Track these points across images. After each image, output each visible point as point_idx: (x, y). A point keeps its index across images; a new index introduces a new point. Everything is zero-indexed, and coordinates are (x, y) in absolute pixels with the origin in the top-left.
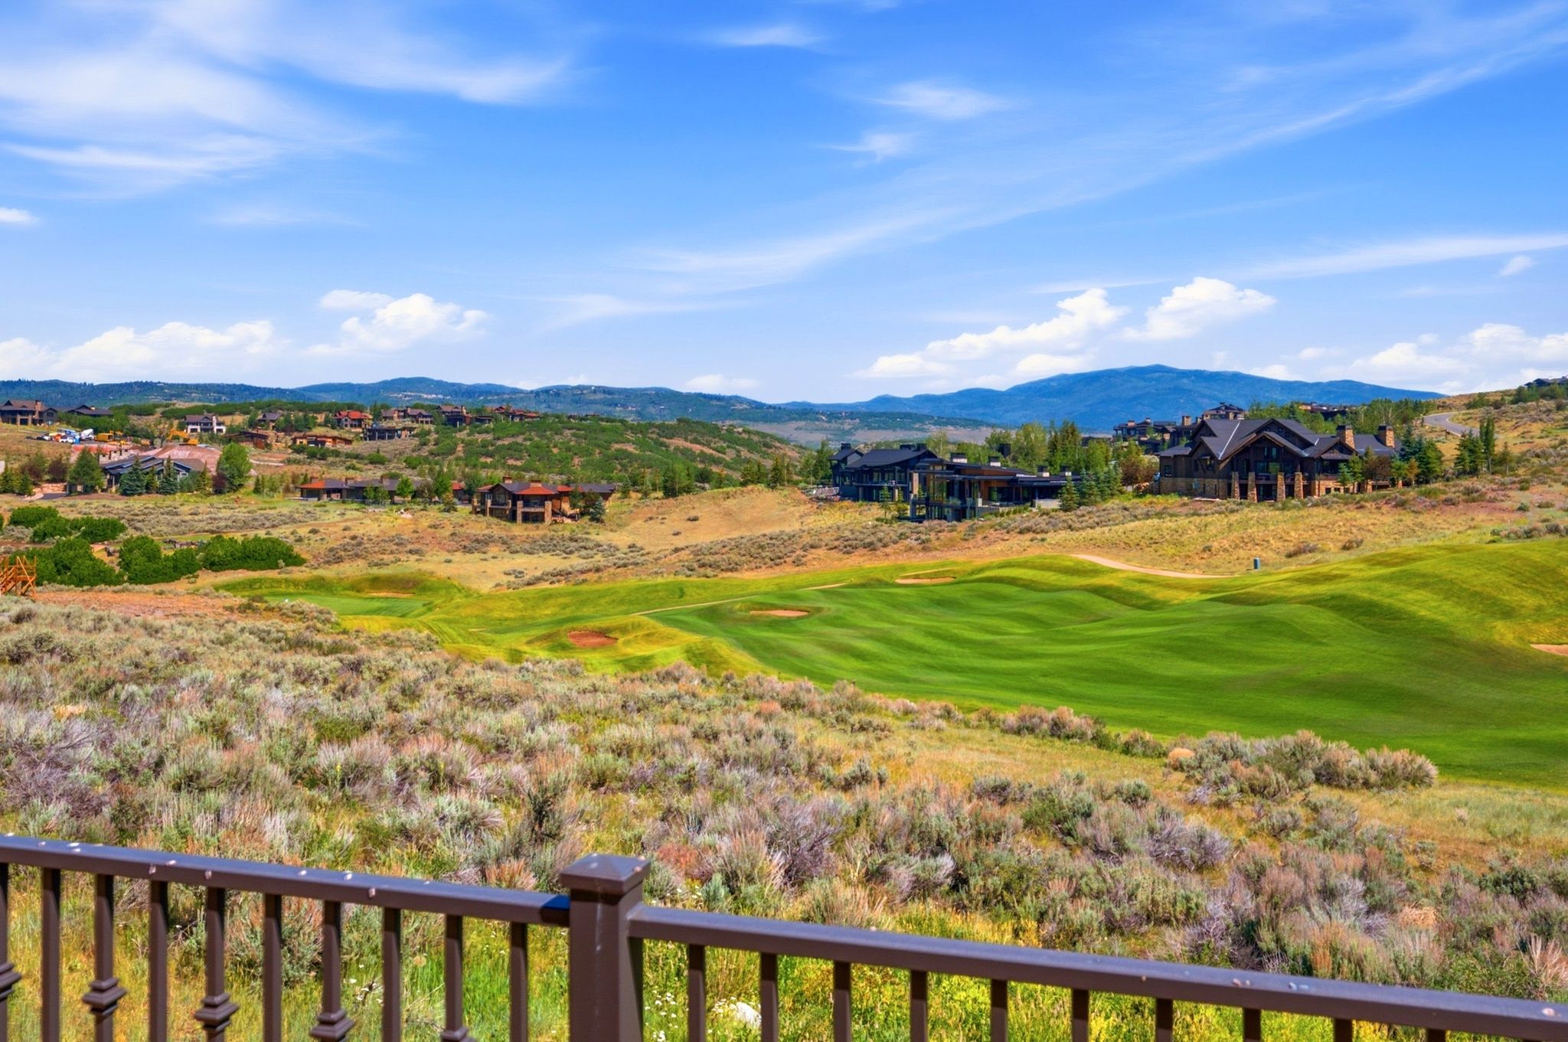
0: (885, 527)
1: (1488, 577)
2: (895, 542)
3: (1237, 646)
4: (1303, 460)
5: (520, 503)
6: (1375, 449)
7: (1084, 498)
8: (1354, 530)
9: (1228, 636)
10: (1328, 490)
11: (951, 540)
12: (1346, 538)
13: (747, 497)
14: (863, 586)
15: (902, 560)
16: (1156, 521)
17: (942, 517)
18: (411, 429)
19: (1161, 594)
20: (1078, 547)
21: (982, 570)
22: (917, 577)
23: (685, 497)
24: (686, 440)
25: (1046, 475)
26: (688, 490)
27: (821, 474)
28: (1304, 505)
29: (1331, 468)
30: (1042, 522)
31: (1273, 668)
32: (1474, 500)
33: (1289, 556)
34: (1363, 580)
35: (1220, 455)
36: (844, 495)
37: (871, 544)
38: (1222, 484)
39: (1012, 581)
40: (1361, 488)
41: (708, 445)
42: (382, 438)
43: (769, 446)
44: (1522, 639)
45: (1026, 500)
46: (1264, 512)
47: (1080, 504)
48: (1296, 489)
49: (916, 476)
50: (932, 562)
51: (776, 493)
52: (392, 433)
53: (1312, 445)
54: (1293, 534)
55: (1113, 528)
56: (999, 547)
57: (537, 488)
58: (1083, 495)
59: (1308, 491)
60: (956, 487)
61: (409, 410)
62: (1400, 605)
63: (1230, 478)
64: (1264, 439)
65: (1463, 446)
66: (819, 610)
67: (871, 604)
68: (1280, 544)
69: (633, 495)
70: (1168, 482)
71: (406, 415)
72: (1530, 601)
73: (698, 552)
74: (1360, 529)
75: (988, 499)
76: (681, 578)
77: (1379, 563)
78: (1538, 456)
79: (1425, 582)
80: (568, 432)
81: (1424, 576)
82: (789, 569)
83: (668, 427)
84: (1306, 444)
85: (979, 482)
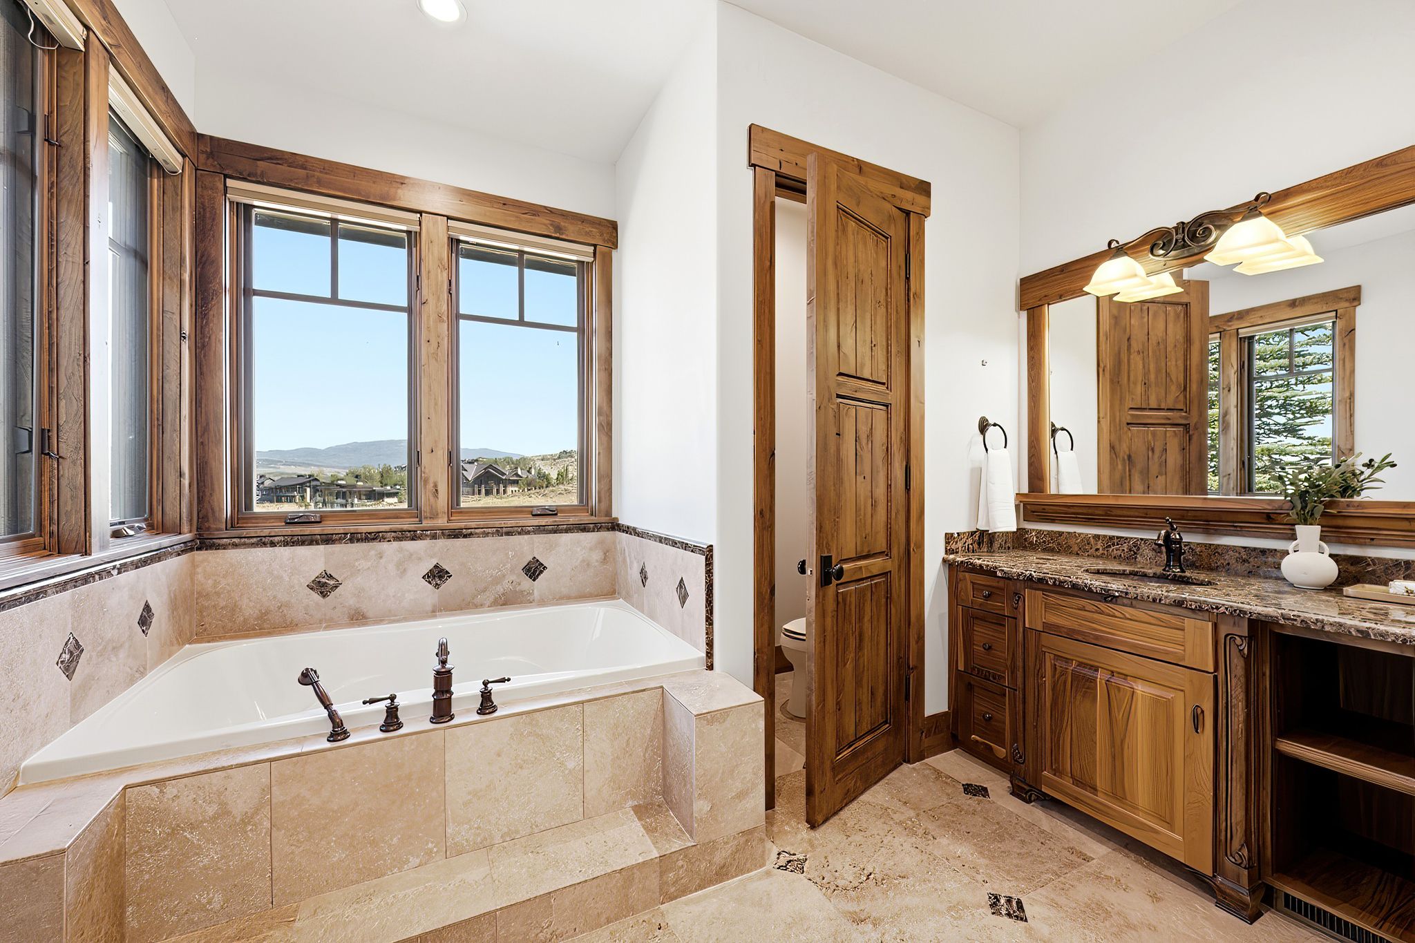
4: (502, 479)
6: (530, 476)
25: (388, 487)
29: (515, 482)
38: (470, 489)
49: (308, 490)
53: (506, 474)
59: (505, 492)
63: (474, 487)
64: (489, 471)
65: (558, 475)
84: (503, 474)
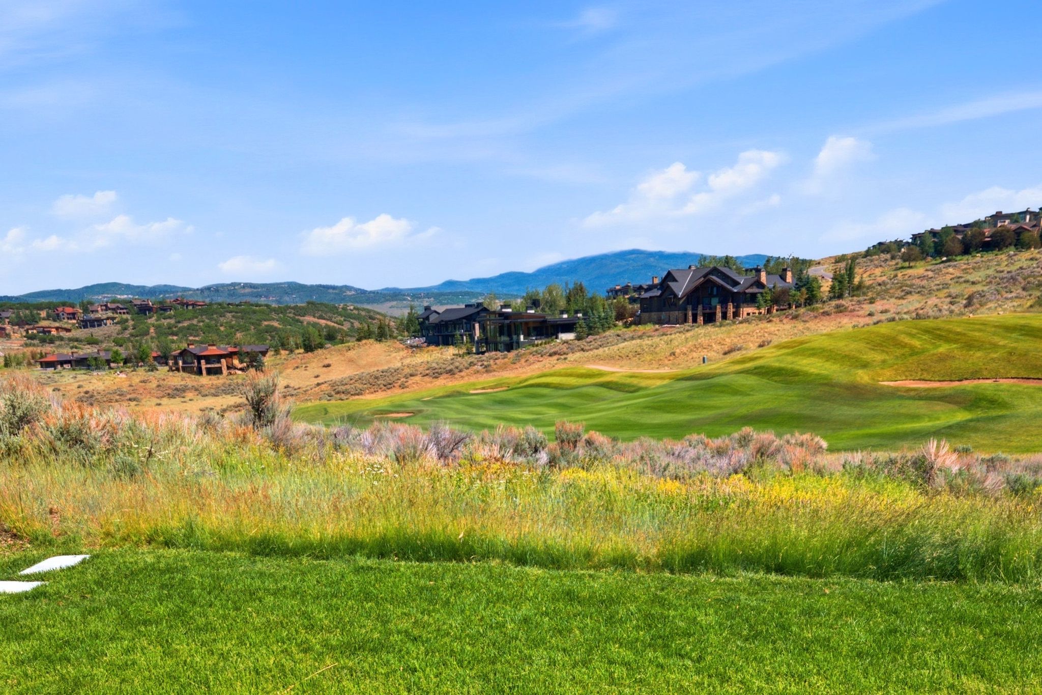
0: (459, 359)
1: (853, 346)
2: (467, 368)
3: (697, 402)
4: (731, 294)
5: (203, 362)
6: (780, 284)
7: (591, 330)
8: (766, 335)
9: (690, 397)
10: (748, 314)
11: (505, 364)
12: (760, 341)
13: (363, 348)
14: (448, 396)
15: (473, 380)
16: (638, 341)
17: (496, 350)
18: (113, 319)
19: (643, 383)
20: (588, 360)
21: (526, 380)
22: (483, 388)
23: (320, 351)
24: (314, 317)
25: (565, 316)
26: (321, 346)
27: (412, 329)
28: (734, 323)
29: (752, 299)
30: (564, 348)
31: (719, 411)
32: (841, 312)
33: (725, 354)
34: (775, 356)
35: (680, 294)
36: (430, 342)
37: (451, 371)
38: (681, 314)
39: (547, 386)
40: (769, 311)
41: (330, 320)
42: (93, 326)
43: (374, 319)
44: (874, 379)
45: (553, 335)
46: (709, 328)
47: (588, 335)
48: (728, 315)
49: (477, 326)
50: (493, 379)
51: (383, 345)
52: (99, 322)
53: (739, 284)
54: (727, 340)
55: (611, 348)
56: (536, 366)
57: (213, 350)
58: (590, 328)
59: (736, 314)
60: (506, 329)
61: (109, 305)
62: (798, 367)
63: (686, 310)
64: (709, 281)
65: (835, 279)
66: (420, 411)
67: (455, 406)
68: (719, 347)
69: (283, 352)
70: (645, 316)
71: (107, 309)
72: (878, 357)
73: (333, 385)
74: (770, 334)
75: (527, 335)
76: (324, 402)
77: (784, 347)
78: (880, 285)
79: (814, 353)
80: (229, 315)
81: (813, 349)
82: (397, 391)
83: (301, 308)
84: (735, 284)
85: (521, 323)
